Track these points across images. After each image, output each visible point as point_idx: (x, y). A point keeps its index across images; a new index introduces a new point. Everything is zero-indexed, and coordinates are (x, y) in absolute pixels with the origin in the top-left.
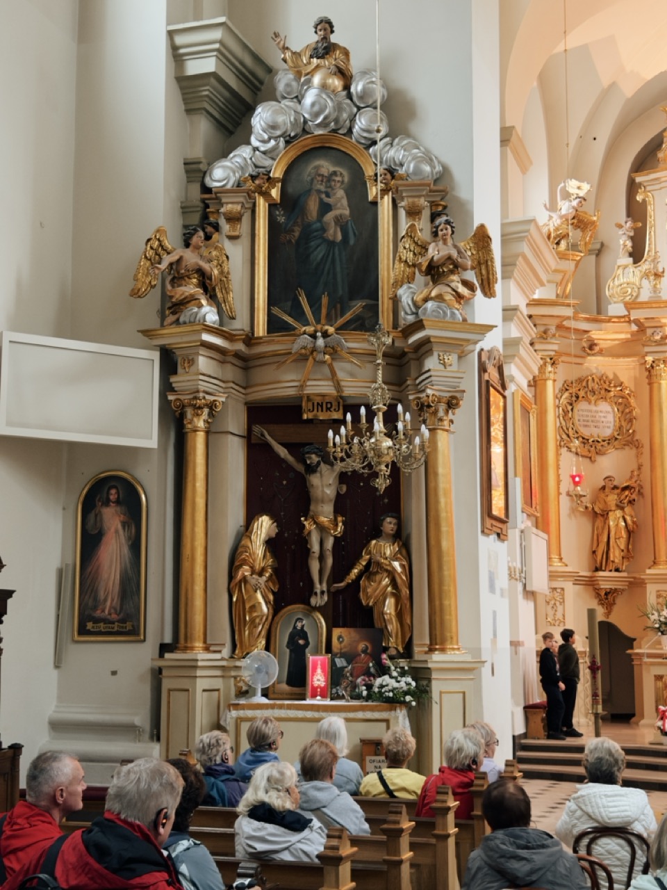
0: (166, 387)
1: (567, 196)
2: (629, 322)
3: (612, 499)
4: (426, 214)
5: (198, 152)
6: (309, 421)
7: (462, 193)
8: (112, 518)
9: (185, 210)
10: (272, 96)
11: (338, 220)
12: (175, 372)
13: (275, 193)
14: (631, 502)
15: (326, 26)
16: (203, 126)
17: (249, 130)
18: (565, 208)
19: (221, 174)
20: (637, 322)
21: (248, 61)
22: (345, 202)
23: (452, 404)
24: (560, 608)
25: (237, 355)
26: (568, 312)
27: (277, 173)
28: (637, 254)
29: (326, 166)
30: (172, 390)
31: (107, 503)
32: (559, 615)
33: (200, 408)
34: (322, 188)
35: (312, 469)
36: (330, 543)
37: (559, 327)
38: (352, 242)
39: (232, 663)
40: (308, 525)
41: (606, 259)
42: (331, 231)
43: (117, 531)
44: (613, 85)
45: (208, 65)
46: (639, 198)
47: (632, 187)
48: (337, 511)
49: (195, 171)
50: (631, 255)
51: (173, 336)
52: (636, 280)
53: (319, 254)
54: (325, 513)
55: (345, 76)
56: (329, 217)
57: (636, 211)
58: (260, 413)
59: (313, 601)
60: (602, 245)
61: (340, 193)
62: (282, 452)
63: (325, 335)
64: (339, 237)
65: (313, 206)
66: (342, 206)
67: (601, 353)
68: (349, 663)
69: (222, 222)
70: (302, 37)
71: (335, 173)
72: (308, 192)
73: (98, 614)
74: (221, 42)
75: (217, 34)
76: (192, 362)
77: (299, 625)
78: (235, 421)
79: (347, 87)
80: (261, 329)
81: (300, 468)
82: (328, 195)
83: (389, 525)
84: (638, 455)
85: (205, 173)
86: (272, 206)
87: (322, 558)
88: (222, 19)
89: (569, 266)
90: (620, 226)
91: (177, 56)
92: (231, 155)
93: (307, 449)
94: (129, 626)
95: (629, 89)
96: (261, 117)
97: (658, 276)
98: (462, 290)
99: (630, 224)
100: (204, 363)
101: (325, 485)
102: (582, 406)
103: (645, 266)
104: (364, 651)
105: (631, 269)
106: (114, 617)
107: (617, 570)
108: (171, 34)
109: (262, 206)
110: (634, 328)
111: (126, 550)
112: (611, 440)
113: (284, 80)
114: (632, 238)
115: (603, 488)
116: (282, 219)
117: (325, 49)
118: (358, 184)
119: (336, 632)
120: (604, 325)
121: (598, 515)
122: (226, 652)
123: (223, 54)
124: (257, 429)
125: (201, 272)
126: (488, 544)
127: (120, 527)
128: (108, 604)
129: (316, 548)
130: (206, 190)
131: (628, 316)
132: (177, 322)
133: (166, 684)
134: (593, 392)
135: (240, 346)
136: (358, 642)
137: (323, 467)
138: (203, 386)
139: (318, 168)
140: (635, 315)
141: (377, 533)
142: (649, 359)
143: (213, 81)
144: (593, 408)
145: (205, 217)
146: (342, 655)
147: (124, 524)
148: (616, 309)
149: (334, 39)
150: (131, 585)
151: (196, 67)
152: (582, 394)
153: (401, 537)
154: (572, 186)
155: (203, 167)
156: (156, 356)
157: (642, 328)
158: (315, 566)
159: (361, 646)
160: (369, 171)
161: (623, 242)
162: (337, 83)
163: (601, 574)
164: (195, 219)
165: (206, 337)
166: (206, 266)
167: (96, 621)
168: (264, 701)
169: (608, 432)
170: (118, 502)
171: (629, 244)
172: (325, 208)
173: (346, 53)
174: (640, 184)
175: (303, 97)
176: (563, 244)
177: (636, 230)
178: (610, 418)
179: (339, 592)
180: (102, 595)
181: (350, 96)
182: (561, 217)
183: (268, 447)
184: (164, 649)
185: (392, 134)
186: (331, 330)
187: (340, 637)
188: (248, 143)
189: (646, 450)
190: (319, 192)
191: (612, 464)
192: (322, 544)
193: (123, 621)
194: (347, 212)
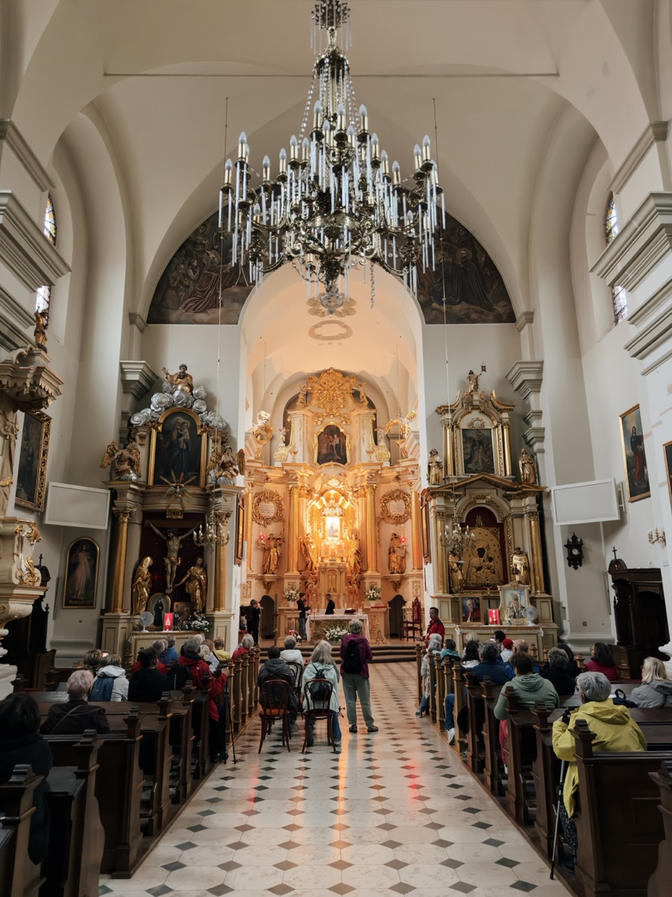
0: (112, 504)
1: (260, 417)
2: (283, 470)
3: (272, 543)
4: (220, 442)
5: (127, 409)
6: (169, 519)
7: (234, 435)
8: (83, 558)
9: (121, 431)
10: (161, 391)
11: (185, 441)
12: (116, 499)
13: (160, 428)
14: (280, 545)
15: (184, 367)
16: (130, 398)
17: (151, 402)
18: (260, 423)
19: (137, 419)
20: (286, 471)
21: (150, 375)
22: (188, 434)
23: (228, 516)
24: (249, 590)
25: (142, 492)
26: (260, 465)
27: (161, 421)
28: (287, 442)
29: (181, 420)
30: (114, 506)
31: (81, 551)
32: (249, 594)
33: (127, 514)
34: (179, 428)
35: (170, 539)
36: (175, 568)
37: (256, 470)
38: (190, 449)
39: (132, 617)
40: (167, 561)
41: (274, 442)
42: (182, 445)
43: (85, 563)
44: (280, 374)
45: (136, 377)
46: (289, 420)
47: (286, 415)
48: (178, 556)
49: (126, 417)
50: (284, 442)
51: (117, 485)
52: (286, 453)
53: (176, 453)
54: (174, 556)
55: (191, 387)
56: (181, 439)
57: (287, 425)
58: (148, 515)
59: (167, 591)
60: (273, 436)
61: (186, 430)
62: (157, 531)
63: (180, 487)
64: (185, 447)
65: (175, 434)
66: (186, 435)
67: (271, 482)
68: (180, 616)
69: (137, 438)
70: (174, 370)
71: (184, 423)
72: (174, 429)
73: (74, 597)
74: (142, 370)
75: (141, 367)
76: (124, 495)
77: (160, 601)
78: (138, 519)
79: (191, 391)
80: (151, 482)
81: (165, 538)
82: (181, 431)
83: (199, 561)
84: (284, 525)
85: (130, 417)
86: (158, 433)
87: (171, 574)
88: (144, 362)
89: (261, 446)
90: (281, 430)
91: (122, 372)
92: (142, 411)
93: (168, 531)
94: (88, 602)
95: (286, 376)
96: (155, 399)
97: (295, 453)
98: (234, 473)
99: (284, 430)
100: (129, 496)
101: (175, 544)
102: (262, 503)
103: (290, 447)
104: (187, 611)
105: (284, 448)
106: (82, 598)
107: (273, 573)
108: (121, 364)
109: (154, 433)
110: (285, 473)
111: (89, 571)
112: (273, 518)
113: (166, 385)
114: (285, 436)
115: (269, 539)
116: (162, 438)
117: (183, 375)
118: (193, 428)
119: (175, 604)
120: (273, 470)
121: (266, 550)
122: (129, 612)
123: (142, 374)
124: (147, 521)
125: (130, 459)
126: (236, 567)
127: (87, 561)
128: (79, 593)
129: (170, 570)
130: (130, 424)
131: (283, 467)
132: (119, 480)
133: (105, 626)
134: (267, 498)
135: (144, 489)
136: (184, 608)
137: (174, 538)
138: (128, 505)
139: (177, 420)
140: (285, 468)
141: (194, 564)
142: (290, 486)
143: (137, 383)
144: (266, 504)
145: (129, 435)
146: (177, 613)
147: (88, 560)
148: (278, 464)
149: (187, 372)
150: (91, 584)
151: (129, 377)
152: (262, 498)
153: (204, 567)
154: (263, 414)
155: (130, 415)
156: (109, 492)
157: (287, 473)
158: (168, 577)
159: (186, 609)
160: (199, 424)
161: (281, 436)
162: (187, 389)
163: (266, 575)
164: (125, 436)
165: (132, 486)
166: (133, 457)
167: (74, 600)
168: (147, 632)
169: (272, 515)
170: (86, 550)
171: (284, 438)
172: (180, 436)
173: (191, 378)
174: (289, 415)
175: (174, 393)
176: (259, 437)
177: (287, 432)
178: (273, 509)
179: (176, 588)
180: (77, 589)
181: (192, 394)
182: (259, 427)
183: (151, 529)
184: (103, 612)
185: (208, 410)
186: (183, 485)
187: (177, 606)
188: (150, 407)
189: (287, 523)
190: (177, 429)
191: (273, 528)
192: (172, 568)
193: (86, 600)
194: (188, 438)
